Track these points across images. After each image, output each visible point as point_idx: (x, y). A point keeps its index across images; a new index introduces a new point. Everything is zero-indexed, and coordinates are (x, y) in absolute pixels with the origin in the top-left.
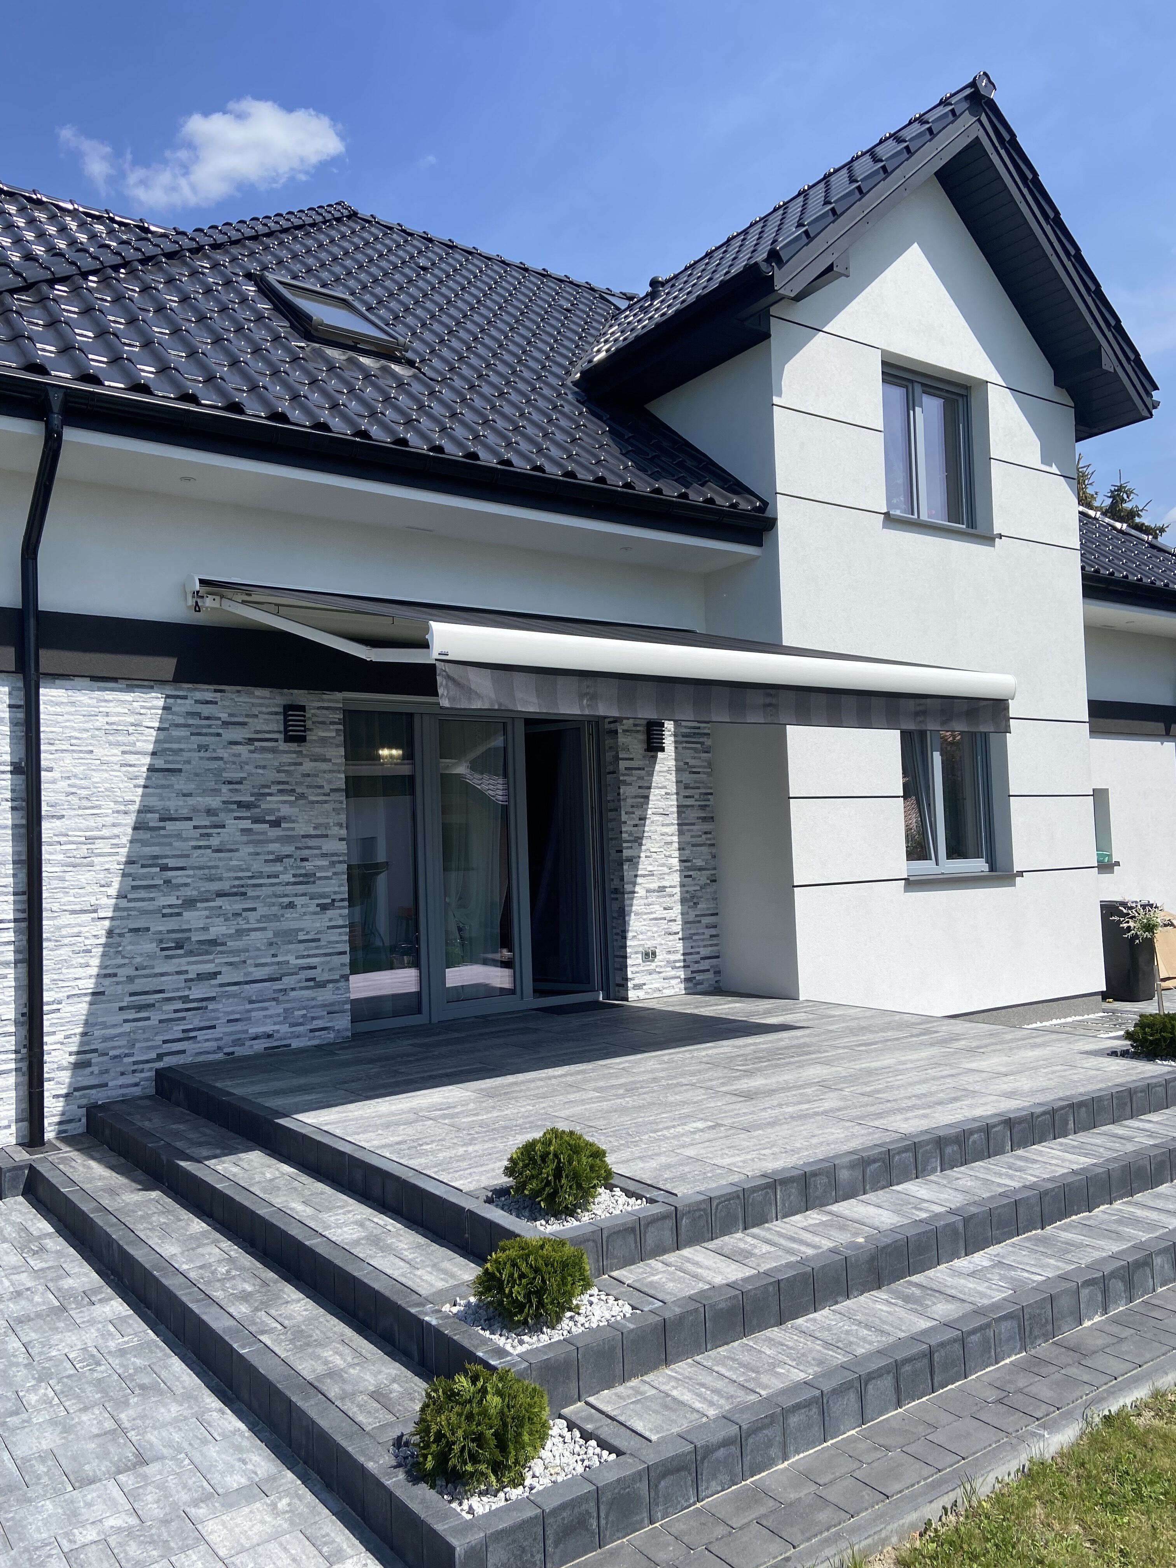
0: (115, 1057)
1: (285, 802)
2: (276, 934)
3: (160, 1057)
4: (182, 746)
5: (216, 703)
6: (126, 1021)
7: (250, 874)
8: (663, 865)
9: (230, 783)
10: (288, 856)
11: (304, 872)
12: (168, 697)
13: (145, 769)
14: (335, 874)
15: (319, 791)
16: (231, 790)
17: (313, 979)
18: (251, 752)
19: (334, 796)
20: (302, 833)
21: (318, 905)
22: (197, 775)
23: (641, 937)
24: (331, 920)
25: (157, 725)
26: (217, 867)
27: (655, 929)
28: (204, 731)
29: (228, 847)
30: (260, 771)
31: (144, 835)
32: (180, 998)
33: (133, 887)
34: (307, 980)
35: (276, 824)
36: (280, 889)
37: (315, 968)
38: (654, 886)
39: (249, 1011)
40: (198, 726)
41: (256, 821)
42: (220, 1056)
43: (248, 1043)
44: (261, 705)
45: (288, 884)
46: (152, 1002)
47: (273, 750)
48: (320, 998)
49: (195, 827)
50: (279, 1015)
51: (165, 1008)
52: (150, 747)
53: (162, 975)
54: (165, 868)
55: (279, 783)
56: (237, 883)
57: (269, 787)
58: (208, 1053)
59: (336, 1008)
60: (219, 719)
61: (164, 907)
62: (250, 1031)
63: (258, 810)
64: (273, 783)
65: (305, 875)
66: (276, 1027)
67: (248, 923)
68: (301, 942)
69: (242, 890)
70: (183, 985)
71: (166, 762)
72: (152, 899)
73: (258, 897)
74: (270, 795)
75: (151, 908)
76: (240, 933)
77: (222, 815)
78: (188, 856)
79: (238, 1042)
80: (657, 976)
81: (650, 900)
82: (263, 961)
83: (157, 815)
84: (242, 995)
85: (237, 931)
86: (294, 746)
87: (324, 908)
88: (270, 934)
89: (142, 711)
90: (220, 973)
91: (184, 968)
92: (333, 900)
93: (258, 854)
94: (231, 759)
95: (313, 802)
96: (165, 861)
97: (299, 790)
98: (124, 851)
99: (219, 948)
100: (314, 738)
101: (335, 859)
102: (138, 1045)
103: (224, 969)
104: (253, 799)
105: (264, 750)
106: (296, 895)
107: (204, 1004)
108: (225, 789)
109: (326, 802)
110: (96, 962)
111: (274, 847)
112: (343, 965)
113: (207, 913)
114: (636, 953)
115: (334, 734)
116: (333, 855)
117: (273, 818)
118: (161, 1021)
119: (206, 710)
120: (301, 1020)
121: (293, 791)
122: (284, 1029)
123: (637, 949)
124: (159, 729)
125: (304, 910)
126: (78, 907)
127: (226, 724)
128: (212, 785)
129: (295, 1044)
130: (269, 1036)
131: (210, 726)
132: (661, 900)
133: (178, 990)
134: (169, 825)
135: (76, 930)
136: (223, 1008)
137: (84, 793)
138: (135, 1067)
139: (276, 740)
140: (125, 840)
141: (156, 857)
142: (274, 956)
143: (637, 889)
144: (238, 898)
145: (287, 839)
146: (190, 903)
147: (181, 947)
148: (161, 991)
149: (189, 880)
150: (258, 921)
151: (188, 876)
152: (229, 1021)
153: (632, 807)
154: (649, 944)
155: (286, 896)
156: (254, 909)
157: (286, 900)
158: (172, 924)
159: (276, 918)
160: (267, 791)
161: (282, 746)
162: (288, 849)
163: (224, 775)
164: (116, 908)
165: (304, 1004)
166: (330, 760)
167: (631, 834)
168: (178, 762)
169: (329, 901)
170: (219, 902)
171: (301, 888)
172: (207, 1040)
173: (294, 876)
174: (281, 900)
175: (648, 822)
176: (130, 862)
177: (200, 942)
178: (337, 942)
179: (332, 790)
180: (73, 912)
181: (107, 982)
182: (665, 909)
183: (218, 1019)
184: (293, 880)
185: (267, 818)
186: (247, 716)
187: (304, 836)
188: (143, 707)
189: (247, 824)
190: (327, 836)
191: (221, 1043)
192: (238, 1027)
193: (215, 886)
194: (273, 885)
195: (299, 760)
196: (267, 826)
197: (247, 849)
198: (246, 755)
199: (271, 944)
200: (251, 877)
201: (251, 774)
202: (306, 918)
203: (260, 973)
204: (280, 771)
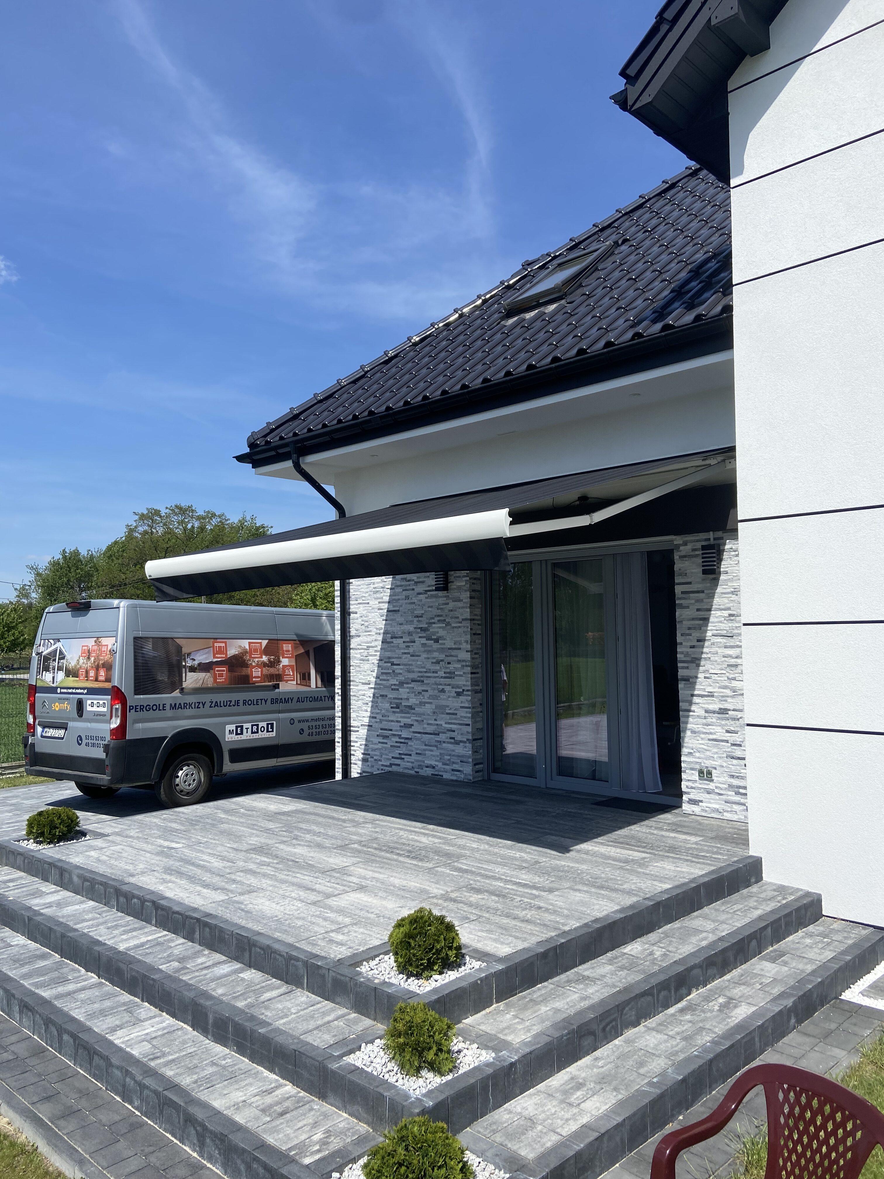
0: (375, 760)
1: (440, 627)
2: (436, 707)
3: (391, 765)
4: (399, 597)
6: (379, 742)
7: (425, 670)
8: (726, 687)
9: (417, 617)
10: (442, 661)
11: (448, 670)
13: (386, 611)
14: (464, 673)
15: (457, 620)
16: (418, 621)
17: (453, 738)
18: (426, 598)
19: (465, 623)
21: (455, 692)
22: (405, 613)
23: (697, 755)
24: (462, 702)
25: (389, 587)
26: (412, 665)
27: (715, 750)
28: (408, 588)
29: (417, 654)
30: (430, 609)
31: (386, 646)
32: (398, 735)
33: (382, 673)
34: (451, 738)
35: (437, 641)
36: (438, 680)
37: (454, 731)
38: (716, 707)
39: (425, 750)
40: (406, 586)
41: (428, 639)
42: (413, 772)
43: (425, 769)
45: (442, 677)
46: (388, 734)
47: (436, 596)
48: (457, 751)
49: (404, 642)
50: (438, 756)
51: (393, 739)
52: (387, 599)
53: (392, 721)
54: (393, 664)
55: (438, 616)
56: (420, 674)
57: (433, 618)
59: (465, 760)
60: (413, 580)
62: (426, 762)
63: (429, 633)
64: (435, 616)
65: (449, 673)
66: (437, 763)
68: (448, 714)
69: (422, 679)
70: (399, 728)
71: (393, 606)
72: (388, 680)
73: (429, 684)
74: (434, 623)
77: (414, 635)
78: (401, 658)
79: (420, 767)
80: (717, 797)
81: (709, 720)
82: (430, 722)
83: (390, 635)
87: (459, 694)
90: (412, 725)
91: (399, 719)
92: (463, 690)
93: (428, 658)
95: (454, 627)
96: (392, 660)
97: (447, 620)
98: (378, 653)
99: (413, 711)
100: (455, 587)
101: (464, 664)
102: (383, 756)
103: (415, 723)
104: (427, 626)
105: (432, 596)
106: (445, 685)
107: (406, 741)
108: (415, 620)
110: (369, 709)
111: (436, 654)
112: (468, 732)
113: (408, 690)
114: (692, 769)
115: (464, 583)
116: (463, 661)
117: (435, 637)
118: (391, 746)
120: (448, 762)
122: (440, 765)
123: (692, 766)
125: (449, 694)
126: (364, 681)
128: (410, 618)
129: (446, 776)
130: (434, 767)
131: (409, 585)
132: (723, 722)
133: (397, 731)
134: (394, 640)
135: (363, 692)
136: (415, 745)
137: (366, 624)
138: (382, 767)
140: (379, 648)
141: (389, 658)
142: (435, 720)
143: (693, 708)
145: (441, 650)
146: (401, 684)
147: (398, 708)
148: (391, 730)
149: (401, 671)
150: (429, 698)
151: (401, 669)
152: (416, 753)
153: (689, 629)
154: (709, 763)
155: (441, 684)
156: (427, 691)
157: (441, 687)
158: (395, 694)
159: (436, 697)
160: (433, 621)
161: (440, 593)
162: (442, 656)
163: (415, 612)
164: (376, 684)
165: (449, 753)
166: (462, 600)
167: (687, 654)
168: (398, 606)
169: (461, 690)
171: (448, 681)
172: (408, 762)
174: (439, 687)
175: (707, 644)
176: (380, 660)
177: (405, 706)
178: (465, 717)
179: (463, 620)
180: (363, 684)
181: (374, 720)
182: (727, 732)
183: (412, 751)
184: (444, 675)
185: (433, 637)
187: (450, 649)
189: (424, 641)
190: (460, 649)
191: (414, 765)
192: (420, 758)
193: (412, 676)
194: (435, 677)
195: (448, 601)
196: (433, 642)
197: (424, 655)
198: (424, 600)
199: (434, 713)
200: (426, 672)
201: (425, 611)
202: (450, 699)
203: (430, 729)
204: (438, 609)
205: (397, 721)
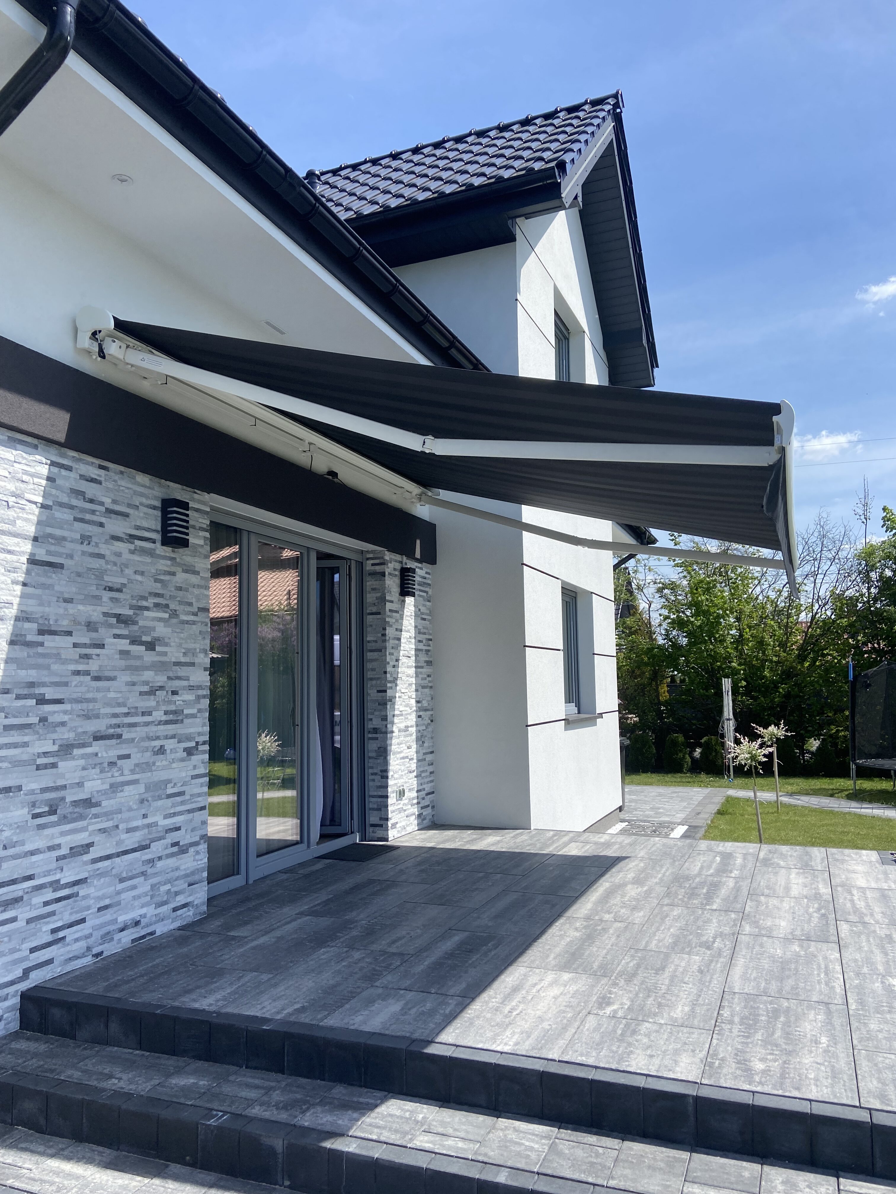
1: (160, 620)
2: (147, 789)
3: (26, 974)
4: (65, 533)
5: (100, 483)
7: (125, 710)
8: (408, 705)
9: (111, 589)
10: (161, 688)
11: (174, 708)
12: (53, 464)
13: (24, 559)
14: (199, 711)
15: (188, 609)
16: (111, 599)
17: (178, 843)
18: (132, 552)
19: (200, 617)
20: (174, 660)
21: (185, 750)
22: (79, 575)
23: (395, 776)
24: (195, 767)
26: (94, 700)
27: (403, 768)
28: (88, 517)
29: (107, 674)
30: (139, 578)
31: (22, 653)
32: (51, 883)
34: (174, 845)
35: (151, 646)
36: (153, 730)
37: (178, 829)
38: (403, 725)
39: (118, 893)
40: (83, 510)
41: (133, 642)
42: (88, 960)
43: (117, 937)
44: (142, 495)
45: (160, 723)
46: (20, 893)
47: (151, 553)
48: (182, 867)
49: (75, 645)
50: (146, 894)
51: (33, 901)
52: (31, 530)
53: (32, 853)
54: (42, 701)
55: (157, 595)
56: (115, 721)
57: (147, 599)
58: (76, 958)
59: (196, 877)
60: (102, 504)
61: (39, 755)
62: (119, 920)
63: (136, 628)
64: (150, 594)
65: (175, 712)
66: (143, 911)
67: (122, 775)
68: (169, 796)
69: (119, 731)
70: (54, 865)
71: (49, 553)
72: (25, 745)
73: (133, 740)
74: (147, 609)
75: (25, 757)
76: (115, 787)
77: (102, 631)
78: (66, 684)
79: (107, 938)
80: (404, 814)
81: (400, 739)
82: (135, 824)
83: (34, 626)
84: (114, 872)
85: (112, 786)
86: (167, 551)
87: (189, 752)
88: (141, 788)
89: (25, 478)
90: (91, 845)
91: (57, 841)
92: (197, 743)
93: (134, 684)
94: (113, 558)
95: (183, 622)
96: (42, 690)
97: (172, 606)
99: (94, 810)
101: (200, 692)
103: (96, 839)
104: (131, 612)
105: (143, 551)
106: (166, 737)
107: (76, 889)
108: (106, 596)
109: (194, 623)
111: (148, 675)
112: (203, 823)
113: (82, 762)
114: (393, 792)
115: (202, 543)
116: (198, 687)
117: (148, 639)
118: (27, 921)
119: (91, 490)
120: (165, 898)
121: (167, 606)
123: (393, 788)
124: (43, 506)
125: (173, 756)
127: (109, 511)
128: (93, 590)
129: (161, 929)
130: (137, 923)
131: (93, 512)
132: (406, 739)
133: (48, 873)
134: (49, 640)
136: (94, 892)
139: (154, 542)
141: (33, 685)
142: (144, 816)
143: (394, 728)
144: (114, 742)
145: (160, 667)
146: (66, 749)
147: (55, 812)
148: (30, 878)
149: (66, 718)
150: (133, 772)
151: (65, 712)
152: (100, 909)
153: (393, 648)
154: (401, 782)
155: (158, 738)
156: (128, 757)
157: (157, 743)
158: (47, 779)
159: (148, 767)
160: (144, 603)
161: (160, 549)
162: (160, 679)
163: (106, 578)
165: (169, 876)
166: (198, 573)
167: (392, 674)
168: (60, 555)
169: (193, 744)
170: (97, 747)
171: (171, 729)
173: (166, 713)
174: (154, 743)
175: (400, 663)
177: (75, 803)
178: (199, 795)
179: (200, 609)
182: (408, 748)
183: (88, 908)
184: (164, 718)
185: (145, 638)
186: (129, 506)
187: (174, 664)
188: (26, 472)
189: (124, 645)
191: (91, 941)
192: (108, 916)
193: (92, 726)
194: (147, 724)
195: (173, 569)
196: (143, 648)
197: (124, 678)
198: (126, 556)
199: (142, 801)
200: (127, 715)
201: (130, 581)
202: (174, 765)
203: (131, 841)
204: (156, 581)
205: (51, 848)
